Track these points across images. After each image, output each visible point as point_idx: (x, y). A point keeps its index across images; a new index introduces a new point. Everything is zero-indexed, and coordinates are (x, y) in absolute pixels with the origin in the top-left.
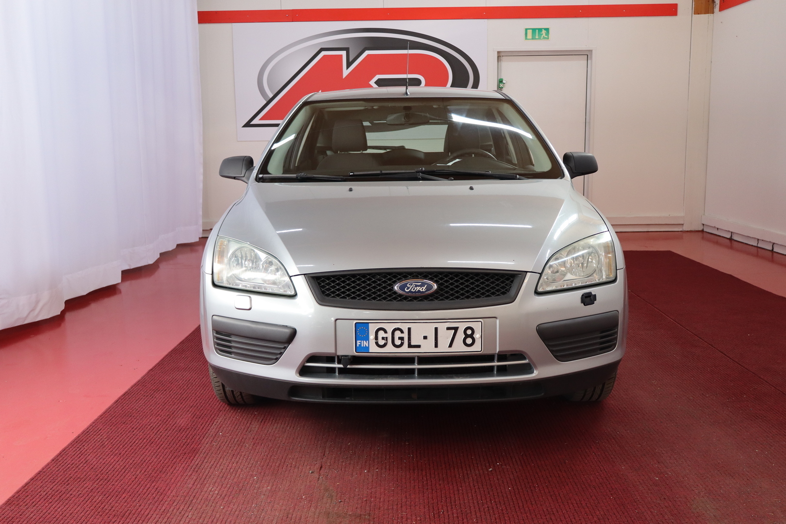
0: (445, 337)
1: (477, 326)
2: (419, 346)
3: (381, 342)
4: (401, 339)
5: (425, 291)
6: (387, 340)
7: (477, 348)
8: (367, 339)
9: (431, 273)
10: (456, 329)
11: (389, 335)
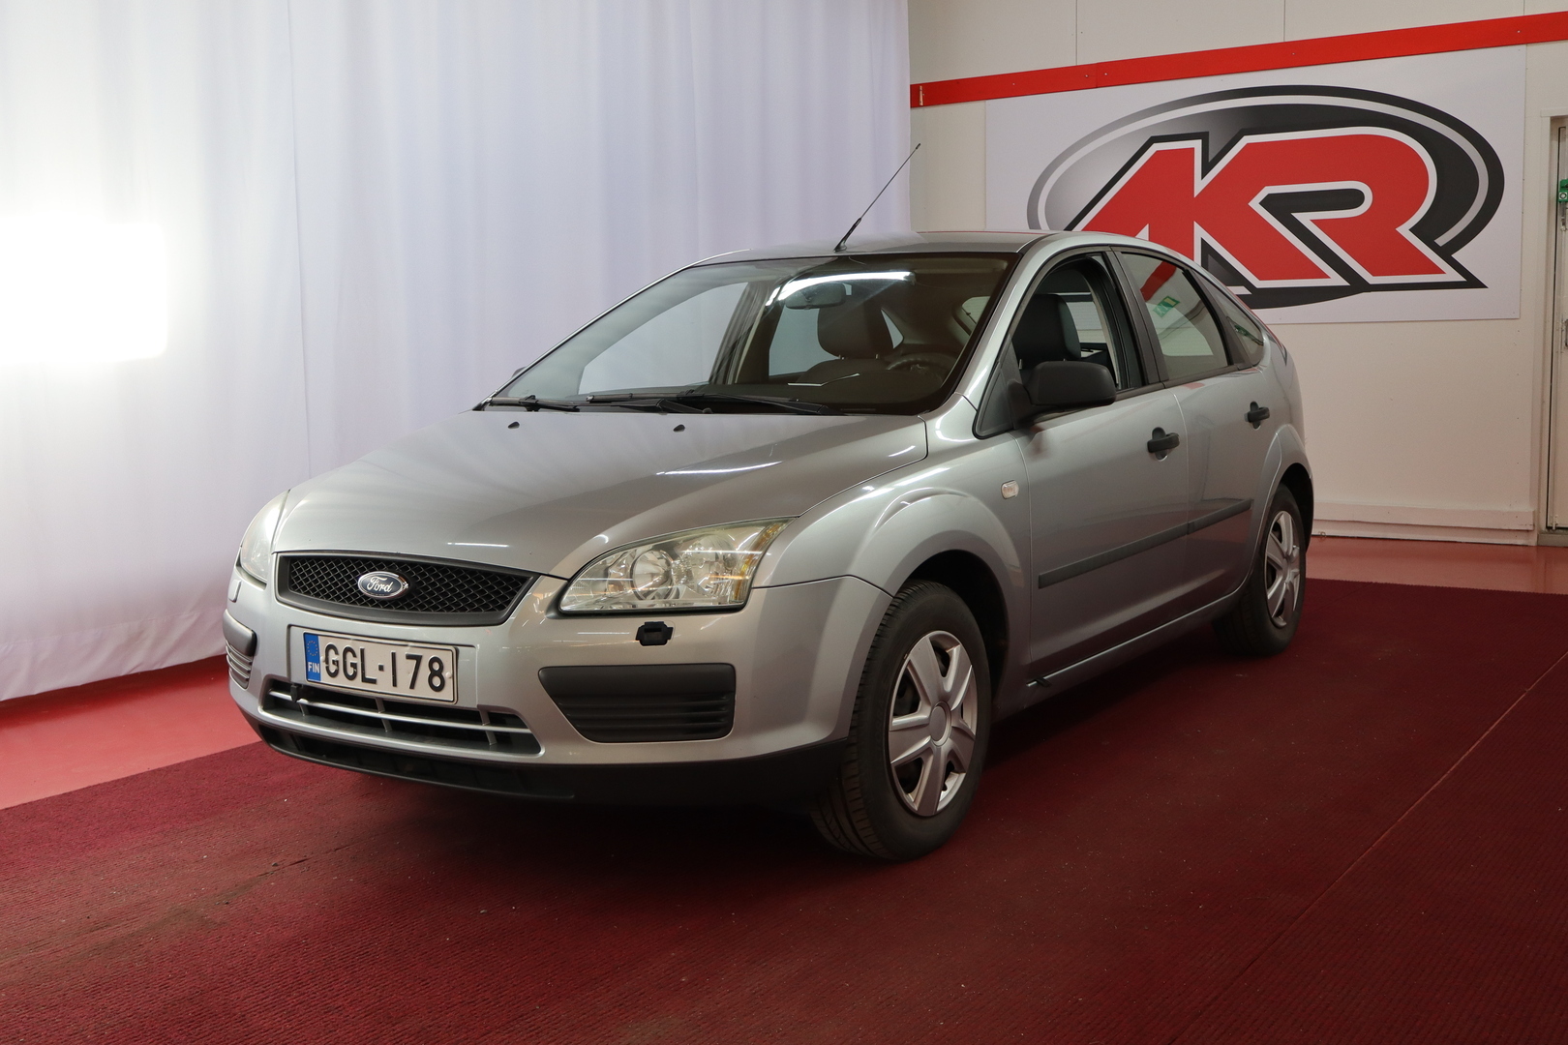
0: (406, 668)
1: (447, 658)
2: (374, 682)
3: (333, 669)
4: (354, 665)
5: (391, 592)
6: (338, 665)
7: (446, 696)
8: (318, 661)
9: (400, 563)
10: (418, 659)
11: (340, 658)
